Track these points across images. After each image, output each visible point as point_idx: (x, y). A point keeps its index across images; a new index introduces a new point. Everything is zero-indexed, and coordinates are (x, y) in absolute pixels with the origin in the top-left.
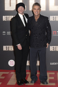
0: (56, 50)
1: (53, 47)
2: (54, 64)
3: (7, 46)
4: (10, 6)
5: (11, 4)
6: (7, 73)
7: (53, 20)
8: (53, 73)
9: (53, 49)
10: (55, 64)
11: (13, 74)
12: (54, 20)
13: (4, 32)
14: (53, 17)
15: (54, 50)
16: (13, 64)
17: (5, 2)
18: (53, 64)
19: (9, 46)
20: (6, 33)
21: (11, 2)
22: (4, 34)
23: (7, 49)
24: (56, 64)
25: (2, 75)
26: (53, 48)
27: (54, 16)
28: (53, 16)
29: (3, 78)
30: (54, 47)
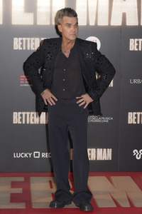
0: (28, 123)
1: (20, 113)
2: (23, 155)
7: (20, 49)
8: (22, 179)
9: (21, 120)
10: (26, 155)
12: (24, 49)
14: (22, 41)
15: (24, 123)
18: (21, 155)
24: (28, 155)
26: (20, 118)
27: (24, 39)
28: (22, 37)
30: (24, 113)
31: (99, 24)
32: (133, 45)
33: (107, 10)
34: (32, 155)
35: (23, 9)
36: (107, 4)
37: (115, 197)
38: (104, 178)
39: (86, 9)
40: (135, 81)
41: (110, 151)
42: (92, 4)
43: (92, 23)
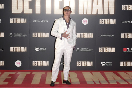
3: (14, 48)
4: (17, 9)
5: (18, 7)
6: (14, 73)
11: (19, 74)
13: (11, 34)
16: (19, 64)
17: (13, 5)
19: (16, 48)
20: (13, 35)
21: (18, 5)
22: (11, 36)
23: (13, 50)
25: (9, 75)
29: (10, 77)
31: (88, 14)
32: (101, 21)
33: (91, 8)
34: (62, 64)
35: (59, 8)
36: (91, 6)
37: (94, 80)
38: (90, 73)
39: (83, 8)
40: (101, 36)
41: (92, 62)
42: (85, 6)
43: (85, 13)
